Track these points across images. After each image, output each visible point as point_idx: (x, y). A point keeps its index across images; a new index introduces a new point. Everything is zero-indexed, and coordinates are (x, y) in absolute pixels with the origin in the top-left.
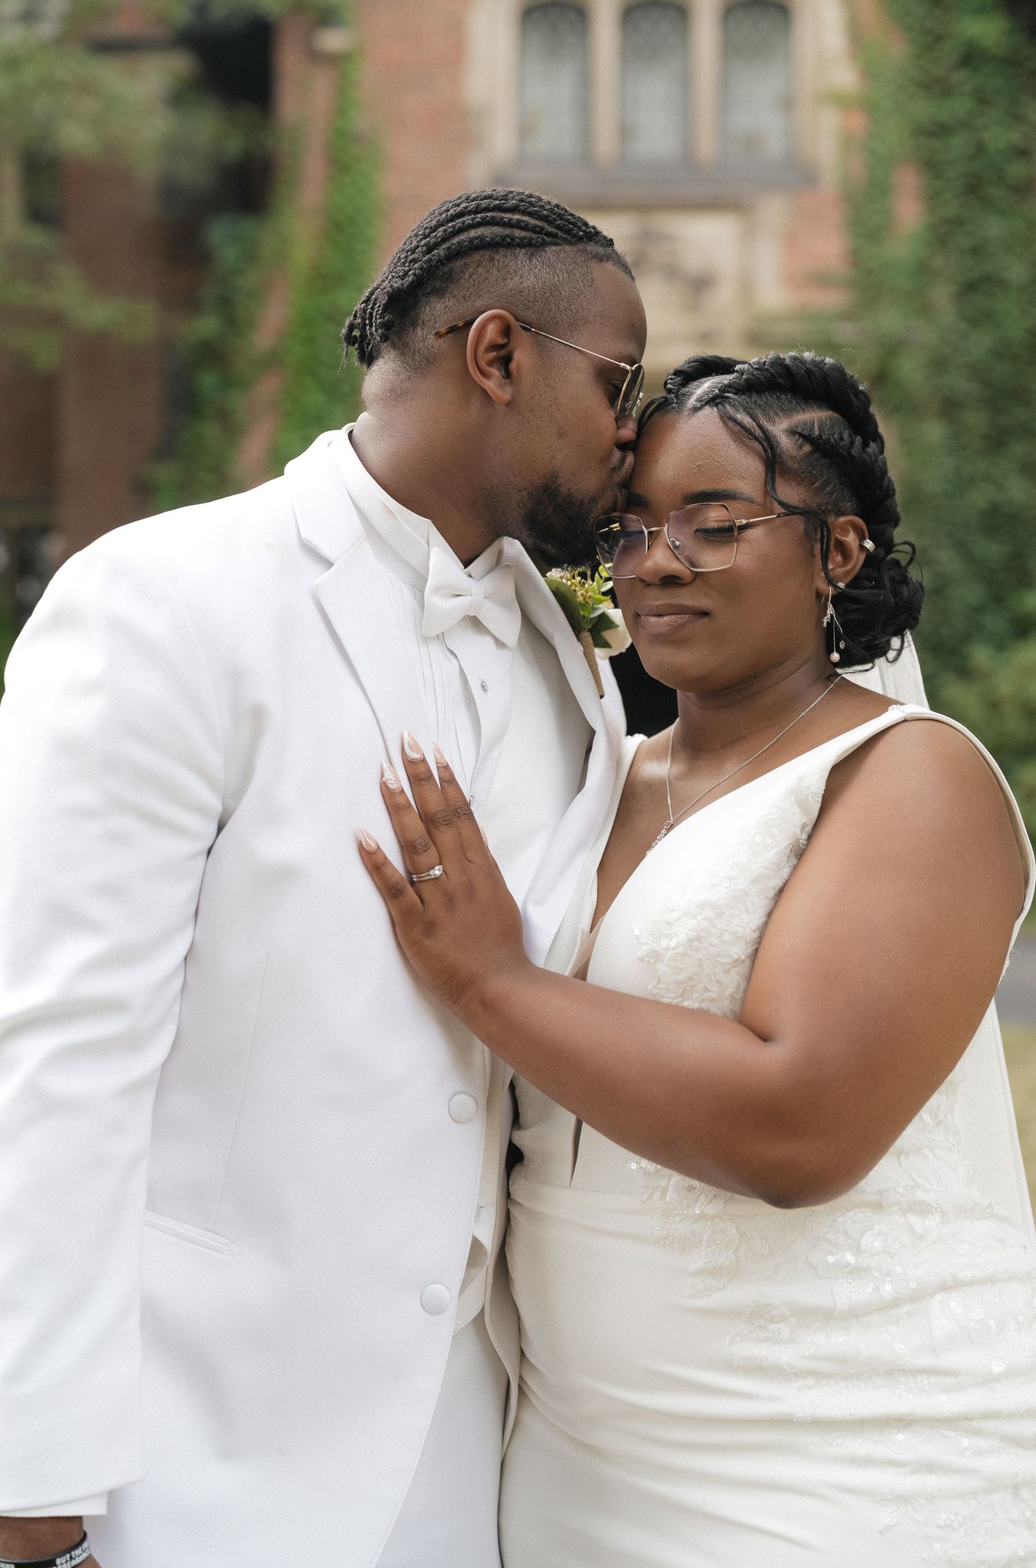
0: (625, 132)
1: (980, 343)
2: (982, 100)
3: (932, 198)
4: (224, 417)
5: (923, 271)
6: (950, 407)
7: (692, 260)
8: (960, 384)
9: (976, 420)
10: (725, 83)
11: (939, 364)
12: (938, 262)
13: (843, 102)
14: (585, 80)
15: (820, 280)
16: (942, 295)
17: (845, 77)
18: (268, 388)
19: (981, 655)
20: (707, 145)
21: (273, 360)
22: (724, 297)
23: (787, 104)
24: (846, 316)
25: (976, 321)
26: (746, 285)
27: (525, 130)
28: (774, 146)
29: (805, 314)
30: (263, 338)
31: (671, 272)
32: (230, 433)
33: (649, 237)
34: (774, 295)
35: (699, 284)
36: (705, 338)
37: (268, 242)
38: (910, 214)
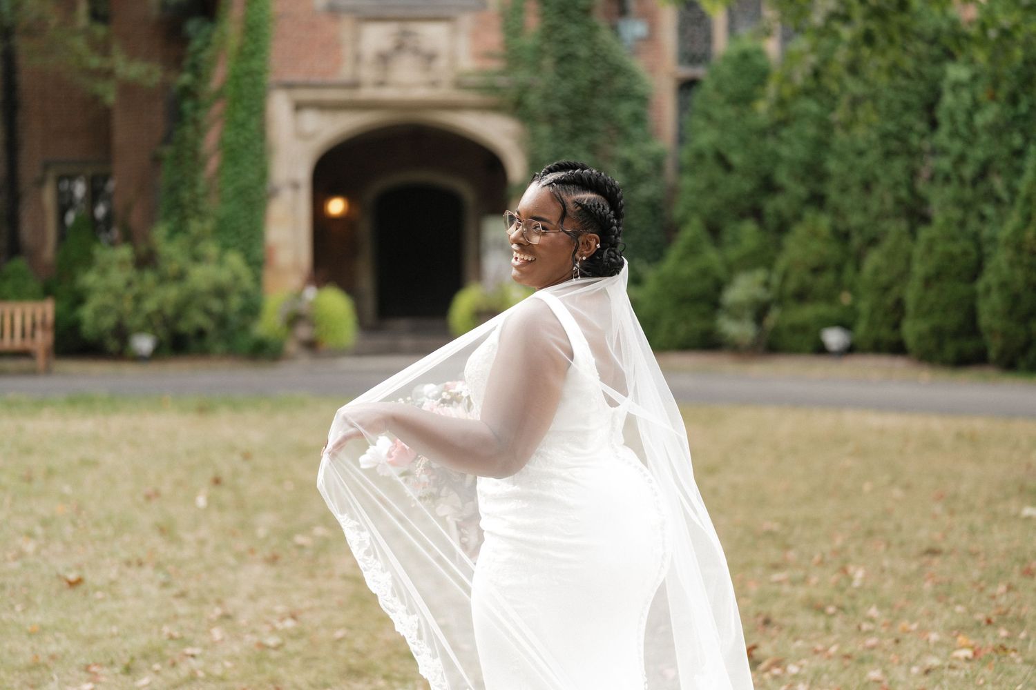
1: (566, 87)
3: (543, 15)
4: (195, 122)
5: (539, 52)
6: (552, 118)
7: (426, 45)
8: (557, 107)
9: (565, 124)
11: (546, 97)
12: (546, 47)
15: (489, 55)
16: (548, 62)
18: (217, 109)
21: (220, 95)
22: (442, 63)
24: (502, 73)
25: (563, 76)
26: (453, 58)
29: (482, 73)
30: (215, 84)
31: (416, 51)
32: (200, 131)
33: (405, 34)
34: (467, 63)
35: (430, 57)
36: (434, 84)
37: (216, 36)
38: (533, 23)
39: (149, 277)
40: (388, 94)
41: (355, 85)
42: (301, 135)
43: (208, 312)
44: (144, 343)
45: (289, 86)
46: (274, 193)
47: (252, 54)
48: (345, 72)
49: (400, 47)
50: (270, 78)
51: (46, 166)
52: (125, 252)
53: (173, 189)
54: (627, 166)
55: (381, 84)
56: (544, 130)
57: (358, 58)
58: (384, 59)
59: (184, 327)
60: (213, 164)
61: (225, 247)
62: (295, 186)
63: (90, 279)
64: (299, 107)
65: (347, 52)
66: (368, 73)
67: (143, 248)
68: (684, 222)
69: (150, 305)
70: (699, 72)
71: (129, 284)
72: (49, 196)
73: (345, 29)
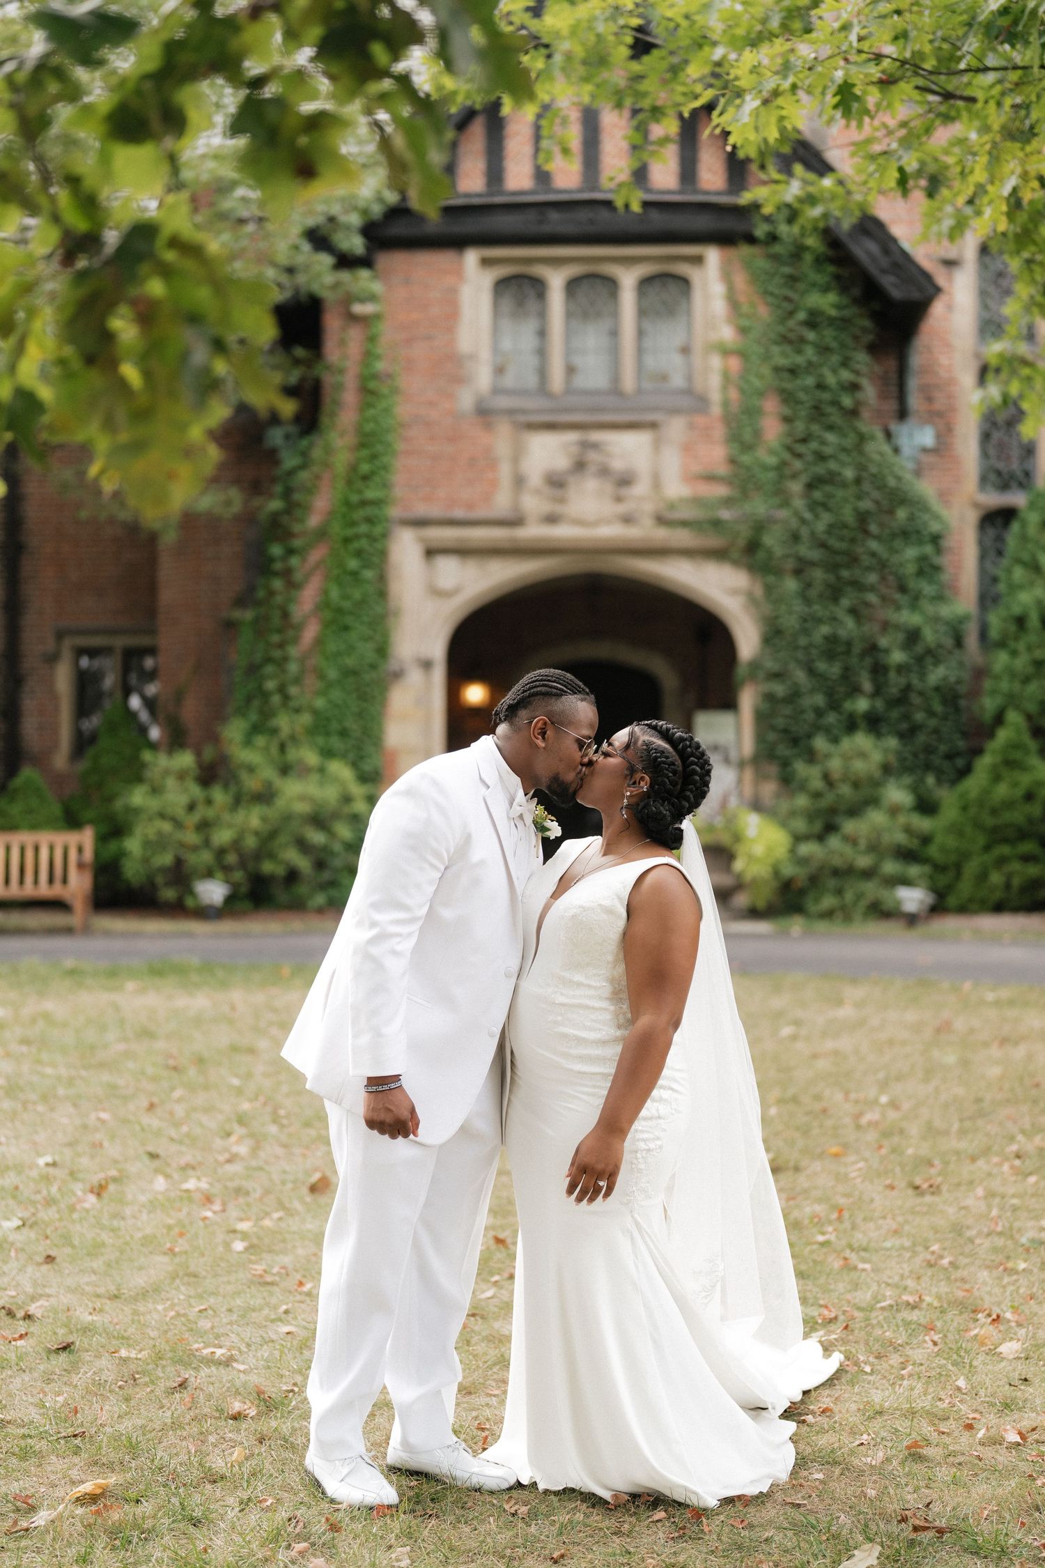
0: (571, 370)
1: (820, 524)
2: (824, 350)
3: (787, 421)
4: (287, 573)
5: (782, 471)
6: (801, 568)
7: (617, 465)
8: (806, 551)
9: (821, 575)
10: (640, 333)
11: (793, 538)
13: (725, 352)
14: (542, 333)
15: (710, 478)
16: (796, 490)
17: (727, 333)
18: (315, 555)
19: (820, 743)
20: (629, 382)
21: (322, 534)
22: (641, 489)
23: (686, 350)
24: (728, 502)
25: (818, 506)
26: (657, 482)
27: (499, 370)
28: (678, 381)
29: (697, 501)
30: (314, 521)
31: (604, 472)
32: (293, 585)
33: (586, 445)
34: (676, 488)
35: (625, 481)
36: (627, 520)
37: (317, 453)
38: (772, 430)
39: (219, 795)
40: (563, 532)
41: (516, 521)
42: (436, 592)
43: (303, 845)
44: (213, 891)
45: (420, 523)
46: (398, 675)
47: (365, 478)
48: (502, 503)
49: (580, 466)
50: (394, 512)
51: (60, 635)
52: (186, 759)
53: (253, 670)
54: (913, 636)
55: (552, 519)
56: (791, 585)
57: (519, 481)
58: (556, 482)
59: (268, 867)
60: (310, 633)
61: (328, 753)
62: (427, 665)
63: (138, 797)
64: (431, 553)
65: (505, 472)
66: (533, 504)
67: (209, 753)
68: (999, 719)
69: (223, 836)
70: (1018, 499)
71: (191, 807)
72: (63, 679)
73: (501, 440)
